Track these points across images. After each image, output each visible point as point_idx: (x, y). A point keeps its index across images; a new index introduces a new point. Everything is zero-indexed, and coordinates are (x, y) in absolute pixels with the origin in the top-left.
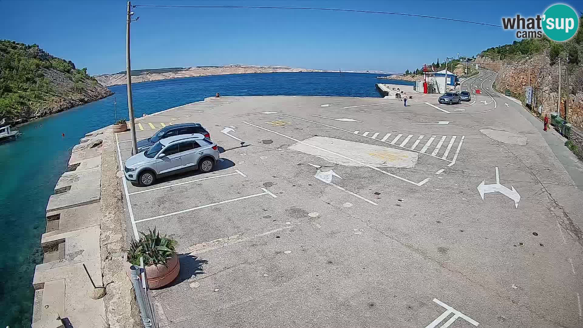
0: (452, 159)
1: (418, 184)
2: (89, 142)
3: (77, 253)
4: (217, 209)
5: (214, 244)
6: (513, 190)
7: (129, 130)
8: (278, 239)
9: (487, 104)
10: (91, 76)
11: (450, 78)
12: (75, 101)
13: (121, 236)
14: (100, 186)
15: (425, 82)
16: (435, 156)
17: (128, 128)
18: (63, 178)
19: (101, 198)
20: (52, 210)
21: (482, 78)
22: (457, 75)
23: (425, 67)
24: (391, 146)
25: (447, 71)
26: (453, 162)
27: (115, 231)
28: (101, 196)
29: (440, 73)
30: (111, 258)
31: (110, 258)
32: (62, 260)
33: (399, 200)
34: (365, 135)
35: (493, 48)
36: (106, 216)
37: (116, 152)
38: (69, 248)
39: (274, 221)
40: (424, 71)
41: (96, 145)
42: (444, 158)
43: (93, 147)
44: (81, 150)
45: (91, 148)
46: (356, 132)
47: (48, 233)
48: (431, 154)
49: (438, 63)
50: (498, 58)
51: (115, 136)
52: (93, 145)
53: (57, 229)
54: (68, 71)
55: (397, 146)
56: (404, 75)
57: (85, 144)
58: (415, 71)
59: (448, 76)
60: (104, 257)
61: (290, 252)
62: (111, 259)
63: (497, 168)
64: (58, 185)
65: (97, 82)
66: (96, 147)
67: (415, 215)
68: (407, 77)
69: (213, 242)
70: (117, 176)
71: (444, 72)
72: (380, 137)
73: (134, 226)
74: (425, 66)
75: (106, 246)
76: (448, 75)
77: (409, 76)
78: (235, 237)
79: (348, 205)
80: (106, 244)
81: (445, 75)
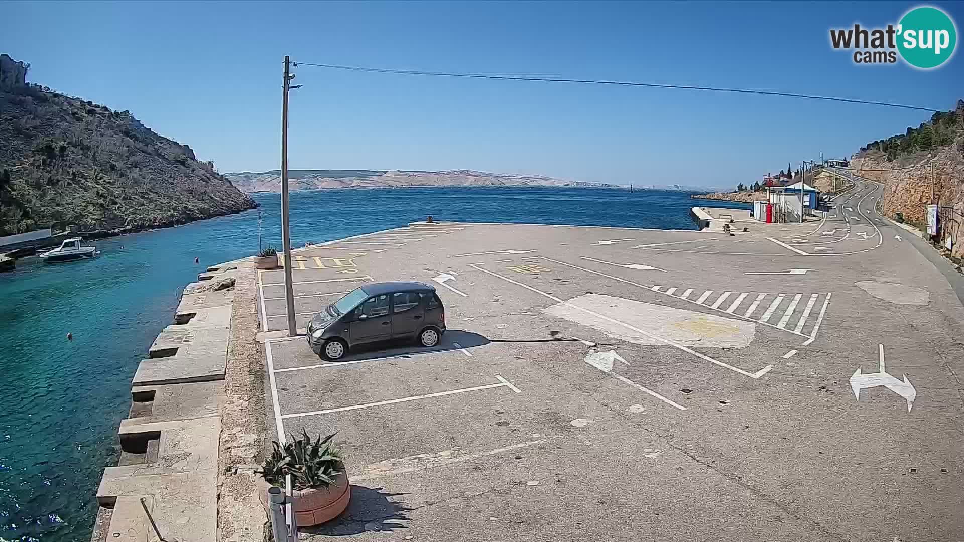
0: (810, 333)
1: (753, 376)
2: (214, 280)
3: (179, 458)
4: (420, 406)
5: (411, 462)
6: (905, 381)
7: (281, 268)
8: (518, 460)
9: (867, 239)
10: (220, 174)
11: (809, 195)
12: (192, 211)
13: (256, 437)
14: (226, 353)
15: (769, 204)
16: (783, 328)
17: (279, 265)
18: (166, 335)
19: (227, 372)
20: (143, 384)
21: (860, 194)
22: (819, 190)
23: (769, 179)
24: (710, 311)
25: (804, 184)
26: (812, 339)
27: (246, 427)
28: (227, 370)
29: (793, 188)
30: (236, 470)
31: (234, 471)
32: (151, 465)
33: (721, 402)
34: (669, 292)
35: (876, 142)
36: (234, 403)
37: (256, 299)
38: (164, 446)
39: (513, 430)
40: (767, 186)
41: (224, 286)
42: (797, 331)
43: (219, 289)
44: (199, 292)
45: (216, 290)
46: (656, 288)
47: (132, 419)
48: (777, 325)
49: (789, 170)
50: (884, 159)
51: (256, 275)
52: (218, 287)
53: (147, 413)
54: (183, 162)
55: (721, 311)
56: (735, 192)
57: (206, 283)
58: (753, 185)
59: (805, 193)
60: (223, 469)
61: (536, 483)
62: (236, 473)
63: (881, 346)
64: (156, 344)
65: (231, 184)
66: (225, 290)
67: (747, 427)
68: (740, 195)
69: (410, 460)
70: (256, 340)
71: (799, 186)
72: (694, 296)
73: (280, 424)
74: (769, 176)
75: (229, 450)
76: (804, 191)
77: (743, 193)
78: (447, 453)
79: (637, 408)
80: (229, 448)
81: (800, 190)
